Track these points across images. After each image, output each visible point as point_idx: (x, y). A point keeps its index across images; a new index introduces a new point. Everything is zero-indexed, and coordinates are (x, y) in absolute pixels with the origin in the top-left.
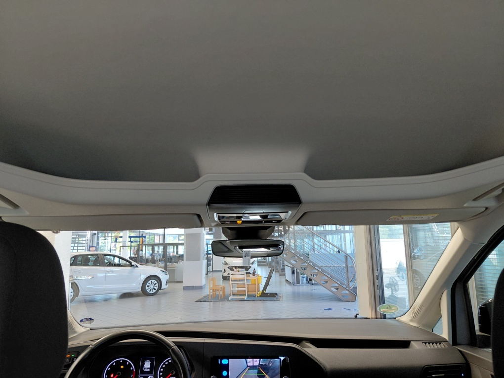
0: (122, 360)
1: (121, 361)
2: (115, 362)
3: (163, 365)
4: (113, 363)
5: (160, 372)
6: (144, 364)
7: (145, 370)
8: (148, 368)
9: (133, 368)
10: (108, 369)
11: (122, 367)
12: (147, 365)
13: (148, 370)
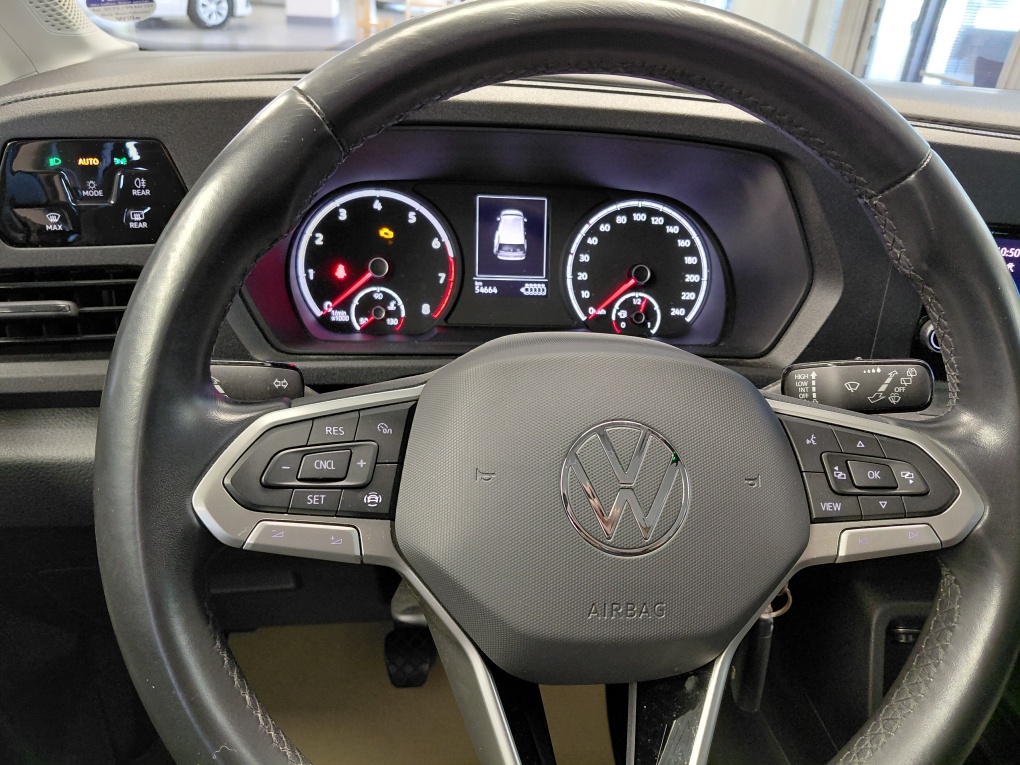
0: (382, 200)
1: (378, 206)
2: (343, 206)
3: (589, 234)
4: (335, 212)
5: (578, 267)
6: (496, 225)
7: (504, 256)
8: (516, 247)
9: (442, 239)
10: (313, 239)
11: (386, 233)
12: (511, 230)
13: (519, 256)
